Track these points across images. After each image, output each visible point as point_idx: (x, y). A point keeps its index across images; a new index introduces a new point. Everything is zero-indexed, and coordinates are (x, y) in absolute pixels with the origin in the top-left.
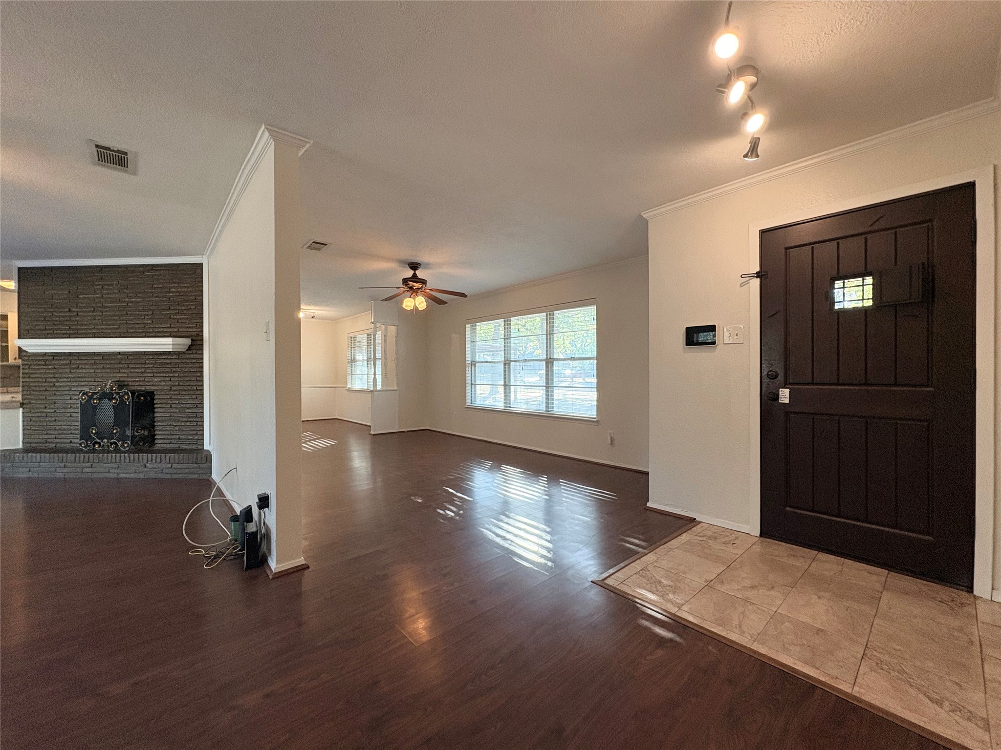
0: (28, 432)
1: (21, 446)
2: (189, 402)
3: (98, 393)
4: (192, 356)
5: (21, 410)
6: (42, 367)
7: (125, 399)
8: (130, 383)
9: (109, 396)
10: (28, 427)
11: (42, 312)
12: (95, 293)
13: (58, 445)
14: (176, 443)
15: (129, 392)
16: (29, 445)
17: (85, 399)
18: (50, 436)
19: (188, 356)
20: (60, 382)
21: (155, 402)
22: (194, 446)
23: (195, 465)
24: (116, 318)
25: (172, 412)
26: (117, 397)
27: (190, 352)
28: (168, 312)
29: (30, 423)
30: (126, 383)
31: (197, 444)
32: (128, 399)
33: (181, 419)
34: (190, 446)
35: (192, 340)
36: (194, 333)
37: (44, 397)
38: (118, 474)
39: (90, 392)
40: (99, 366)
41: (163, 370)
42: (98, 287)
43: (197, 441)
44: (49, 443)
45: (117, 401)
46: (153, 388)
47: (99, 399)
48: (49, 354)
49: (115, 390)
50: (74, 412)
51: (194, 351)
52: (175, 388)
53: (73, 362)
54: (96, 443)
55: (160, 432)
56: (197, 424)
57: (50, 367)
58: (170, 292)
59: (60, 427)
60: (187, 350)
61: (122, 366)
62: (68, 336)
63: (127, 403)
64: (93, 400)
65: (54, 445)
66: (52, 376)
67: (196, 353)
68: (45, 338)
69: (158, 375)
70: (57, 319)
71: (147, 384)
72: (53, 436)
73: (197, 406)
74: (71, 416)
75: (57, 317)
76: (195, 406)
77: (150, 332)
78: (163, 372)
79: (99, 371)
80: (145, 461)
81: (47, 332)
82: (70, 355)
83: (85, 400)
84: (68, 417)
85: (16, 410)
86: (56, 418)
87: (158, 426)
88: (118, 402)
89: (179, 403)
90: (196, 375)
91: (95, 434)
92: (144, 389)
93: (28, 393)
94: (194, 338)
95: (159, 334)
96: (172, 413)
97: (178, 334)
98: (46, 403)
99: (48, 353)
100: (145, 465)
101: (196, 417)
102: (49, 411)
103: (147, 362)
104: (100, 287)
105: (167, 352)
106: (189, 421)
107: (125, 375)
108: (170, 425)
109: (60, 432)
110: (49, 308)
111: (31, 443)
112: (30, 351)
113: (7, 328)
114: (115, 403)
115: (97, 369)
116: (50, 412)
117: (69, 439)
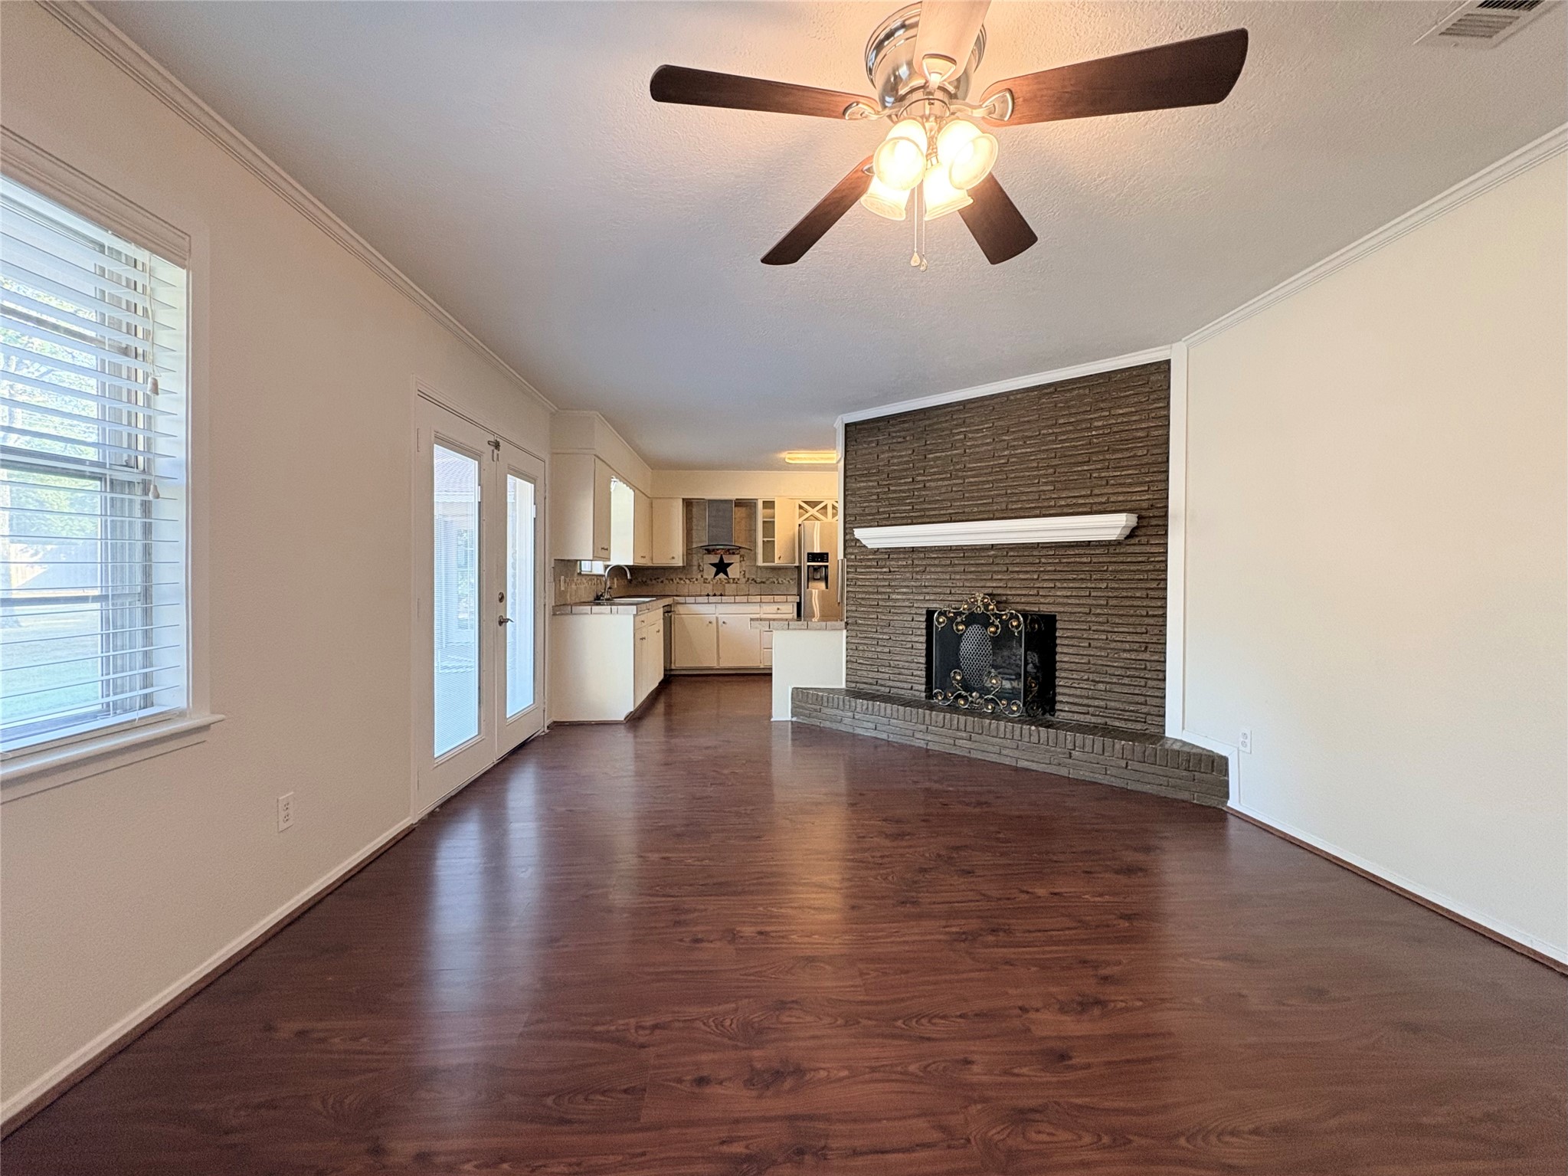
0: (855, 666)
1: (843, 686)
2: (1129, 638)
3: (964, 614)
4: (1137, 549)
5: (845, 631)
6: (873, 570)
7: (1012, 626)
8: (1010, 597)
9: (983, 620)
10: (852, 659)
11: (873, 487)
12: (953, 447)
13: (893, 691)
14: (1098, 715)
15: (1019, 615)
16: (854, 685)
17: (943, 622)
18: (881, 676)
19: (1131, 549)
20: (898, 593)
21: (1057, 634)
22: (1139, 726)
23: (1185, 773)
24: (987, 486)
25: (1092, 656)
26: (997, 622)
27: (1133, 541)
28: (1085, 468)
29: (856, 653)
30: (1004, 598)
31: (1145, 722)
32: (1017, 627)
33: (1111, 671)
34: (1130, 725)
35: (1139, 518)
36: (1145, 505)
37: (874, 616)
38: (1017, 759)
39: (950, 612)
40: (957, 569)
41: (1075, 576)
42: (958, 437)
43: (1145, 718)
44: (882, 685)
45: (998, 628)
46: (1052, 609)
47: (967, 624)
48: (883, 550)
49: (993, 610)
50: (917, 642)
51: (1144, 540)
52: (1098, 611)
53: (916, 562)
54: (960, 696)
55: (1066, 691)
56: (1146, 683)
57: (884, 570)
58: (1090, 429)
59: (896, 663)
60: (1126, 538)
61: (996, 569)
62: (910, 521)
63: (1016, 634)
64: (956, 625)
65: (887, 690)
66: (887, 584)
67: (1148, 544)
68: (878, 526)
69: (1065, 585)
70: (895, 495)
71: (1042, 600)
72: (887, 676)
73: (1146, 648)
74: (912, 648)
75: (895, 492)
76: (1143, 649)
77: (1050, 507)
78: (1074, 579)
79: (958, 577)
80: (1070, 746)
81: (881, 517)
82: (913, 551)
83: (943, 625)
84: (909, 648)
85: (839, 632)
86: (891, 649)
87: (1062, 678)
88: (999, 631)
89: (1107, 639)
90: (1148, 586)
91: (958, 682)
92: (1037, 609)
93: (854, 608)
94: (1144, 513)
95: (1065, 510)
96: (1091, 658)
97: (1109, 507)
98: (878, 625)
99: (881, 548)
100: (1070, 753)
101: (1145, 669)
102: (881, 637)
103: (1043, 560)
104: (962, 436)
105: (1084, 542)
106: (1128, 677)
107: (1001, 585)
108: (1088, 680)
109: (897, 671)
110: (884, 480)
111: (857, 682)
112: (869, 547)
113: (774, 517)
114: (995, 633)
115: (955, 573)
116: (882, 639)
117: (909, 682)
